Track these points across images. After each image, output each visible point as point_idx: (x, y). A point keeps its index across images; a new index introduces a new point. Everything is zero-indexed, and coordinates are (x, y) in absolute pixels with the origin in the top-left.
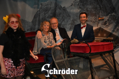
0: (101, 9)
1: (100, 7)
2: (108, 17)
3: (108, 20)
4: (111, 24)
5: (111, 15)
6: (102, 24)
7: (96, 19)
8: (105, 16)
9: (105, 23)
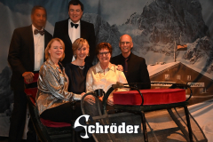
7: (172, 47)
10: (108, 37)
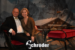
0: (58, 6)
1: (58, 5)
2: (63, 11)
3: (63, 13)
4: (65, 16)
5: (65, 10)
6: (59, 16)
7: (55, 12)
8: (61, 10)
9: (61, 15)
10: (32, 8)
